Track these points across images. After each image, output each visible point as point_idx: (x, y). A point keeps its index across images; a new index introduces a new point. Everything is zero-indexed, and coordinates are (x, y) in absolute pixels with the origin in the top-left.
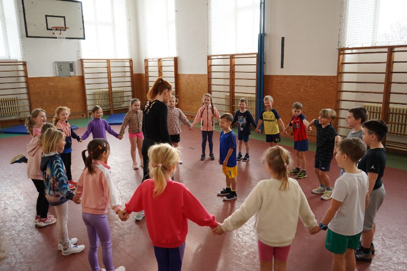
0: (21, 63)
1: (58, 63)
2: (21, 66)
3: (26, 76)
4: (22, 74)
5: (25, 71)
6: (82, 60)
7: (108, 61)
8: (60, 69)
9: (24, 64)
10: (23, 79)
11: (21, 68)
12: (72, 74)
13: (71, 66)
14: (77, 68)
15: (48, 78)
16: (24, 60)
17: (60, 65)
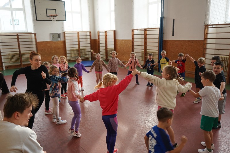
0: (33, 34)
1: (52, 34)
3: (36, 41)
4: (34, 40)
5: (35, 38)
6: (64, 32)
7: (78, 33)
8: (53, 37)
9: (35, 35)
10: (34, 43)
11: (33, 36)
12: (59, 39)
13: (59, 35)
14: (62, 36)
15: (47, 42)
16: (35, 33)
17: (53, 35)
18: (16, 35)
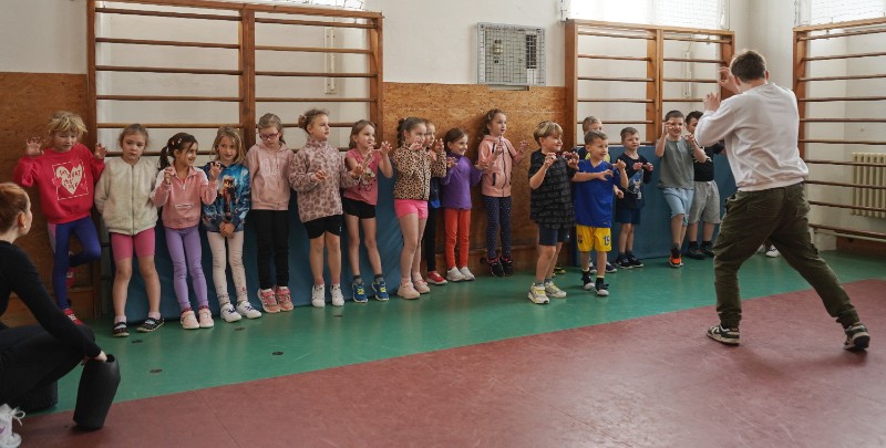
0: (360, 21)
1: (487, 29)
2: (361, 32)
3: (374, 76)
4: (358, 64)
5: (374, 55)
6: (569, 28)
7: (654, 34)
8: (494, 54)
9: (374, 23)
10: (358, 88)
11: (357, 38)
12: (531, 77)
13: (531, 42)
14: (550, 53)
15: (450, 90)
16: (374, 9)
17: (492, 39)
18: (236, 14)
